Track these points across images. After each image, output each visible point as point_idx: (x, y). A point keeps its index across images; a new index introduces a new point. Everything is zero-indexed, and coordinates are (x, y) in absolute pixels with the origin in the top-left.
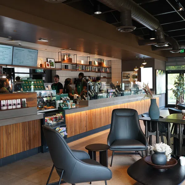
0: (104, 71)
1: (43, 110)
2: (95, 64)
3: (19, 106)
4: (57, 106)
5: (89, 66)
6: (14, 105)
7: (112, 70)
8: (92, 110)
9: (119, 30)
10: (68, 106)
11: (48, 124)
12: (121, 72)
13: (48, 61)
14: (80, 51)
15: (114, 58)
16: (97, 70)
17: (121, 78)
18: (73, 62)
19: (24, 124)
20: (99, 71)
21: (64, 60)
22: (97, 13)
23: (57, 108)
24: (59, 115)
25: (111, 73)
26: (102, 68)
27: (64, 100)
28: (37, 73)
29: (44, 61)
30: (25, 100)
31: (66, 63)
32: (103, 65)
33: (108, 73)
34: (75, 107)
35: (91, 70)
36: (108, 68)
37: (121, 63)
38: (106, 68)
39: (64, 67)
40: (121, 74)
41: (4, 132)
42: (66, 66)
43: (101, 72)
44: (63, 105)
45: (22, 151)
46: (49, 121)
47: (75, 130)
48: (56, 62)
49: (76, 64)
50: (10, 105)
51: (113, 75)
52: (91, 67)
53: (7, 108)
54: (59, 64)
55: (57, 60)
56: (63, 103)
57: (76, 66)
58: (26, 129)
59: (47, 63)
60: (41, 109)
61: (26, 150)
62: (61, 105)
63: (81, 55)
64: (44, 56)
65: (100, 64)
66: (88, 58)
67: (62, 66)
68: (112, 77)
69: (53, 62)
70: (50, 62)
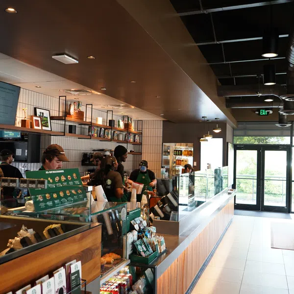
0: (132, 140)
2: (119, 125)
5: (111, 129)
7: (143, 138)
12: (161, 144)
13: (38, 114)
16: (121, 138)
17: (161, 154)
18: (84, 119)
21: (67, 113)
25: (141, 144)
26: (129, 134)
29: (29, 114)
30: (79, 265)
32: (130, 129)
36: (138, 134)
37: (162, 127)
38: (134, 135)
39: (67, 129)
40: (161, 146)
42: (70, 127)
43: (127, 142)
48: (52, 118)
49: (91, 125)
51: (145, 149)
55: (55, 114)
57: (89, 128)
59: (35, 118)
62: (139, 248)
63: (99, 107)
64: (30, 103)
65: (127, 126)
66: (110, 115)
67: (63, 126)
68: (143, 152)
69: (47, 118)
70: (42, 116)
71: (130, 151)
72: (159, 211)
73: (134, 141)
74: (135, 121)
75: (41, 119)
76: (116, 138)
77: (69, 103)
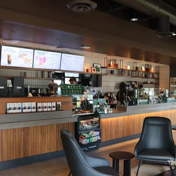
0: (151, 77)
1: (79, 114)
2: (142, 69)
3: (54, 109)
4: (94, 111)
5: (136, 71)
6: (50, 107)
7: (160, 75)
8: (130, 116)
9: (157, 35)
10: (104, 111)
11: (83, 127)
12: (169, 78)
13: (95, 66)
14: (126, 57)
15: (161, 63)
16: (144, 76)
17: (169, 84)
18: (119, 67)
19: (58, 125)
20: (146, 77)
21: (110, 65)
22: (134, 20)
23: (94, 112)
24: (96, 119)
25: (158, 79)
26: (149, 74)
27: (101, 104)
28: (85, 77)
29: (91, 67)
30: (60, 103)
31: (112, 69)
32: (150, 71)
33: (155, 79)
34: (111, 112)
35: (138, 76)
36: (156, 73)
37: (169, 69)
38: (153, 74)
39: (110, 72)
40: (169, 79)
41: (40, 131)
43: (148, 78)
44: (100, 110)
45: (55, 151)
46: (84, 125)
47: (111, 135)
48: (102, 68)
49: (122, 70)
50: (45, 107)
51: (161, 81)
52: (137, 72)
53: (42, 110)
54: (105, 69)
55: (103, 66)
56: (99, 108)
59: (93, 68)
60: (77, 113)
61: (59, 150)
62: (97, 109)
63: (127, 61)
64: (89, 62)
65: (147, 69)
66: (135, 64)
68: (160, 83)
70: (96, 67)
74: (155, 66)
75: (96, 68)
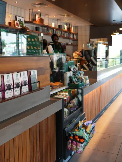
0: (72, 37)
2: (64, 28)
3: (25, 89)
4: (67, 81)
7: (78, 36)
10: (82, 81)
12: (89, 39)
13: (18, 19)
16: (66, 36)
18: (44, 23)
23: (67, 84)
26: (70, 34)
29: (13, 19)
30: (36, 72)
31: (37, 25)
32: (71, 31)
36: (75, 34)
37: (89, 30)
39: (35, 29)
42: (36, 28)
43: (69, 39)
44: (77, 80)
48: (26, 22)
49: (48, 27)
57: (47, 29)
58: (35, 137)
59: (16, 22)
62: (73, 79)
65: (69, 29)
66: (59, 22)
67: (32, 27)
68: (78, 45)
69: (23, 22)
70: (20, 21)
71: (71, 44)
72: (86, 67)
73: (73, 38)
74: (73, 27)
76: (63, 35)
77: (35, 14)
